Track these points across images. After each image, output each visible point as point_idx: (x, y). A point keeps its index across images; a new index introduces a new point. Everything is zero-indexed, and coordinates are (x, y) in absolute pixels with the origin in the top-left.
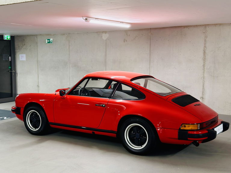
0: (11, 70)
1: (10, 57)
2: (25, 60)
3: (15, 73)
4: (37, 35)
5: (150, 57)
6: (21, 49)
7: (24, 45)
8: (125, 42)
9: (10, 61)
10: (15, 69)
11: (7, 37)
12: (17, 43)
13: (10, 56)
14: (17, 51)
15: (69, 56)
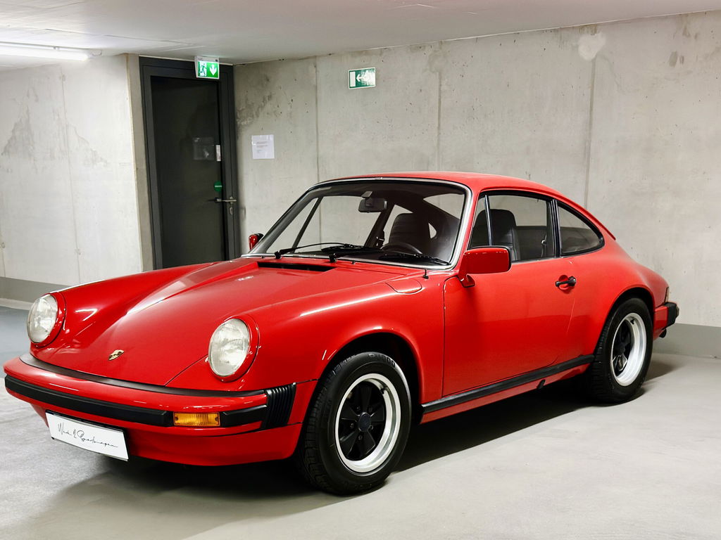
0: (223, 194)
1: (218, 147)
2: (273, 157)
3: (238, 208)
4: (315, 57)
6: (258, 114)
7: (270, 97)
8: (678, 62)
9: (219, 160)
10: (237, 193)
11: (208, 68)
12: (244, 94)
13: (220, 144)
14: (242, 123)
15: (439, 134)
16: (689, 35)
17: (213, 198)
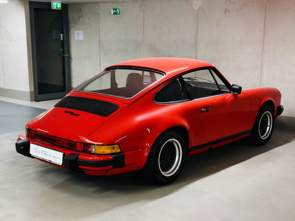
0: (63, 53)
1: (61, 35)
2: (82, 39)
3: (69, 58)
5: (264, 36)
6: (77, 23)
7: (81, 17)
8: (227, 12)
9: (62, 40)
10: (69, 53)
11: (56, 5)
12: (72, 15)
13: (62, 34)
14: (71, 26)
15: (144, 34)
16: (231, 2)
17: (59, 54)
